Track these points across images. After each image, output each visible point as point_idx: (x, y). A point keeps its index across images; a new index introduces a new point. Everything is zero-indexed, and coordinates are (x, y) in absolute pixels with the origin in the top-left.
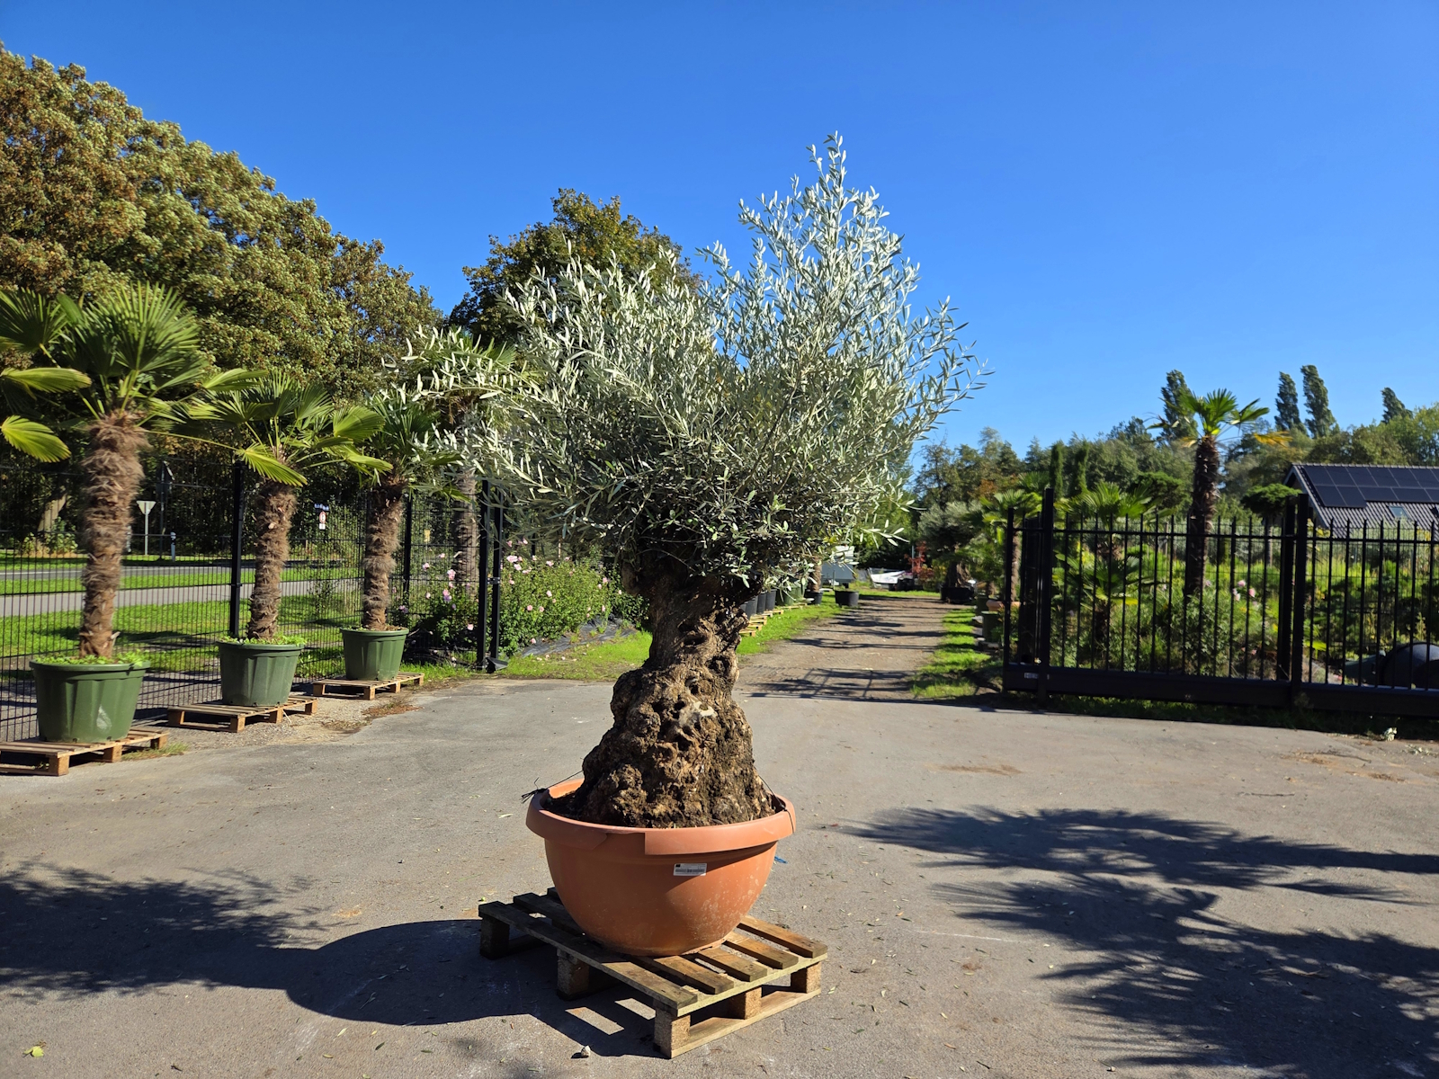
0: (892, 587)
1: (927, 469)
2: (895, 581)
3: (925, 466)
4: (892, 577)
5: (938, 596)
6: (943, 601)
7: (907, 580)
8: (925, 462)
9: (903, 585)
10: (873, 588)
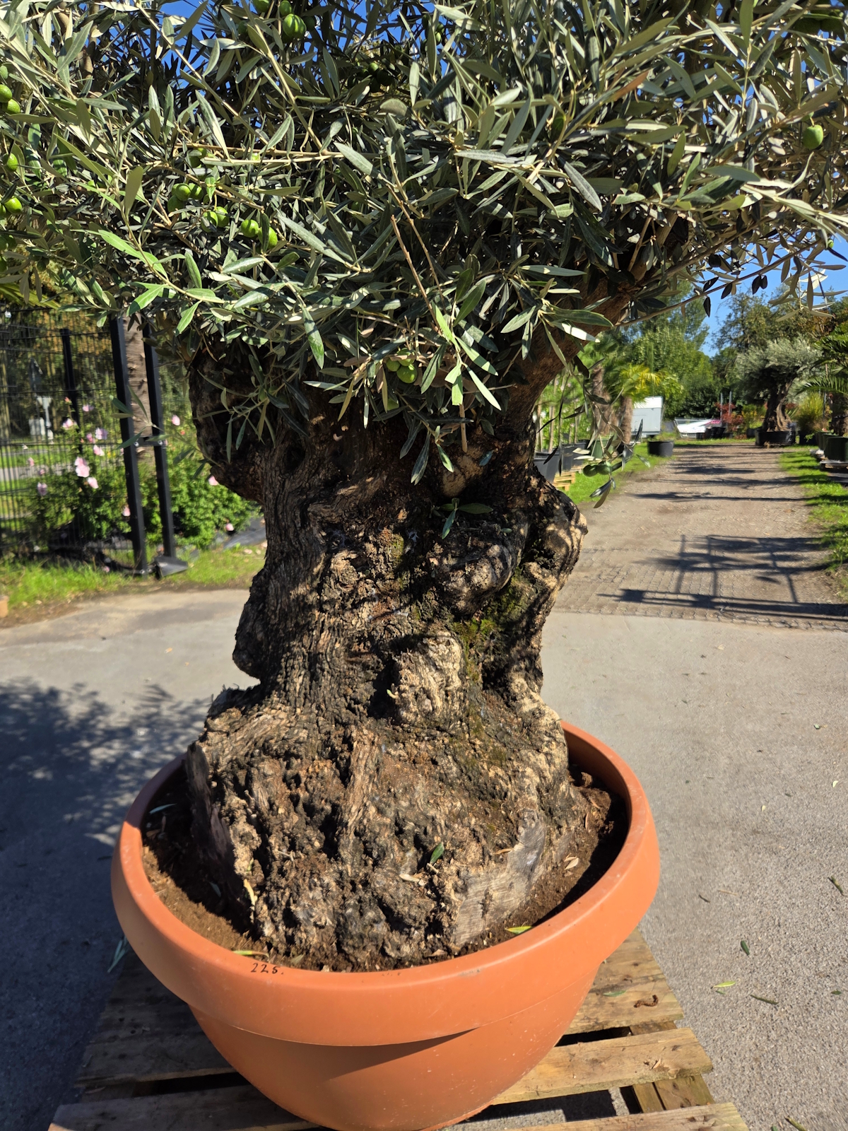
0: (700, 436)
1: (733, 318)
2: (703, 430)
3: (730, 316)
4: (699, 426)
5: (752, 441)
6: (760, 445)
7: (715, 429)
8: (731, 311)
9: (713, 433)
10: (679, 438)
